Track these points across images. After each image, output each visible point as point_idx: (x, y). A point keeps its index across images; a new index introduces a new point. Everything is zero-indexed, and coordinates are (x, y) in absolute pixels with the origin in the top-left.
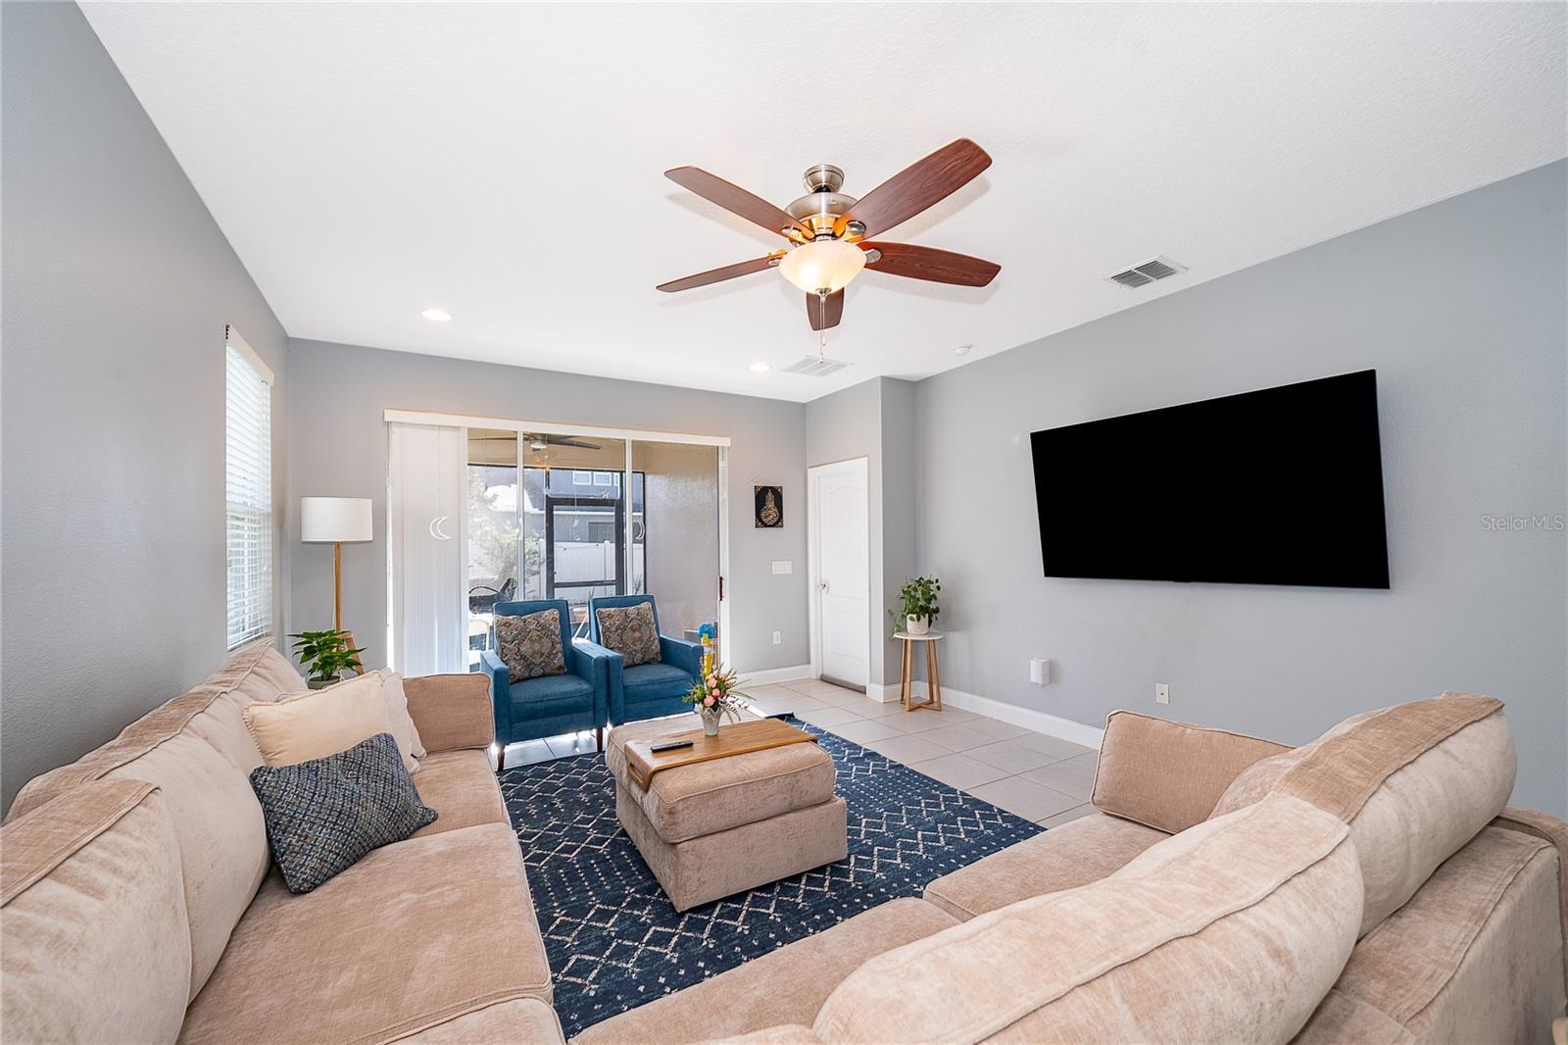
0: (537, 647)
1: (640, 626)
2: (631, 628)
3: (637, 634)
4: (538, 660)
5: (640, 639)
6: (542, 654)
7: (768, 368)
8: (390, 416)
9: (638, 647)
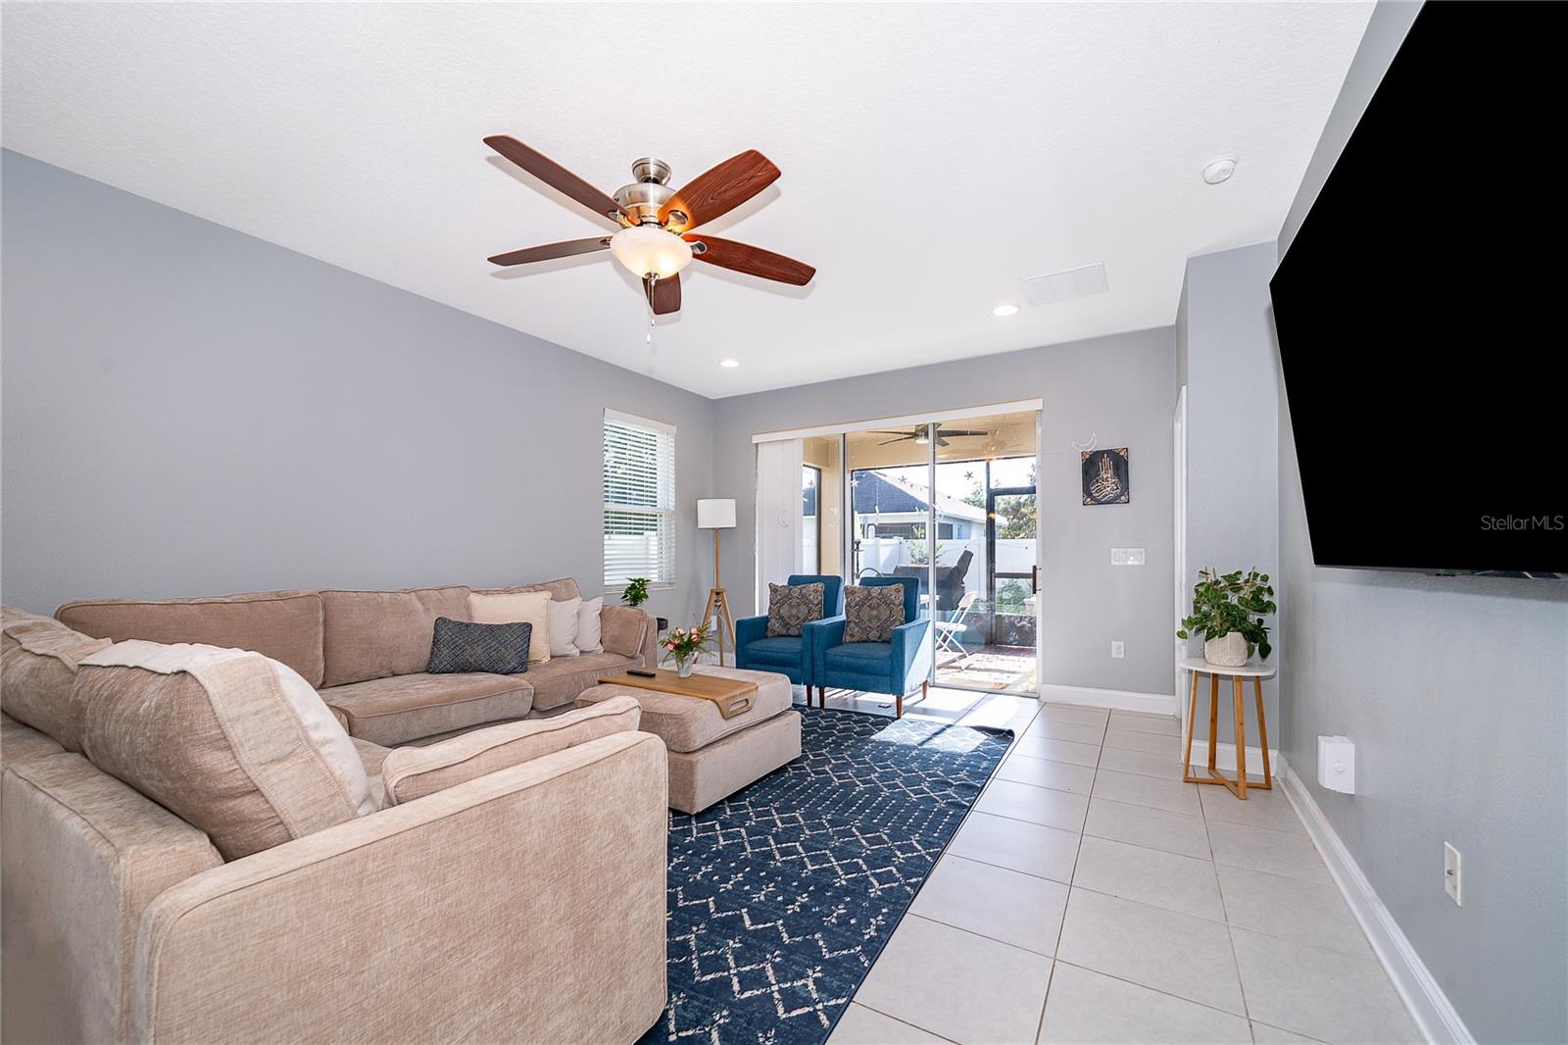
0: (794, 611)
1: (879, 605)
2: (870, 606)
3: (874, 613)
4: (793, 622)
5: (877, 617)
6: (798, 618)
7: (1016, 309)
8: (756, 439)
9: (875, 624)
